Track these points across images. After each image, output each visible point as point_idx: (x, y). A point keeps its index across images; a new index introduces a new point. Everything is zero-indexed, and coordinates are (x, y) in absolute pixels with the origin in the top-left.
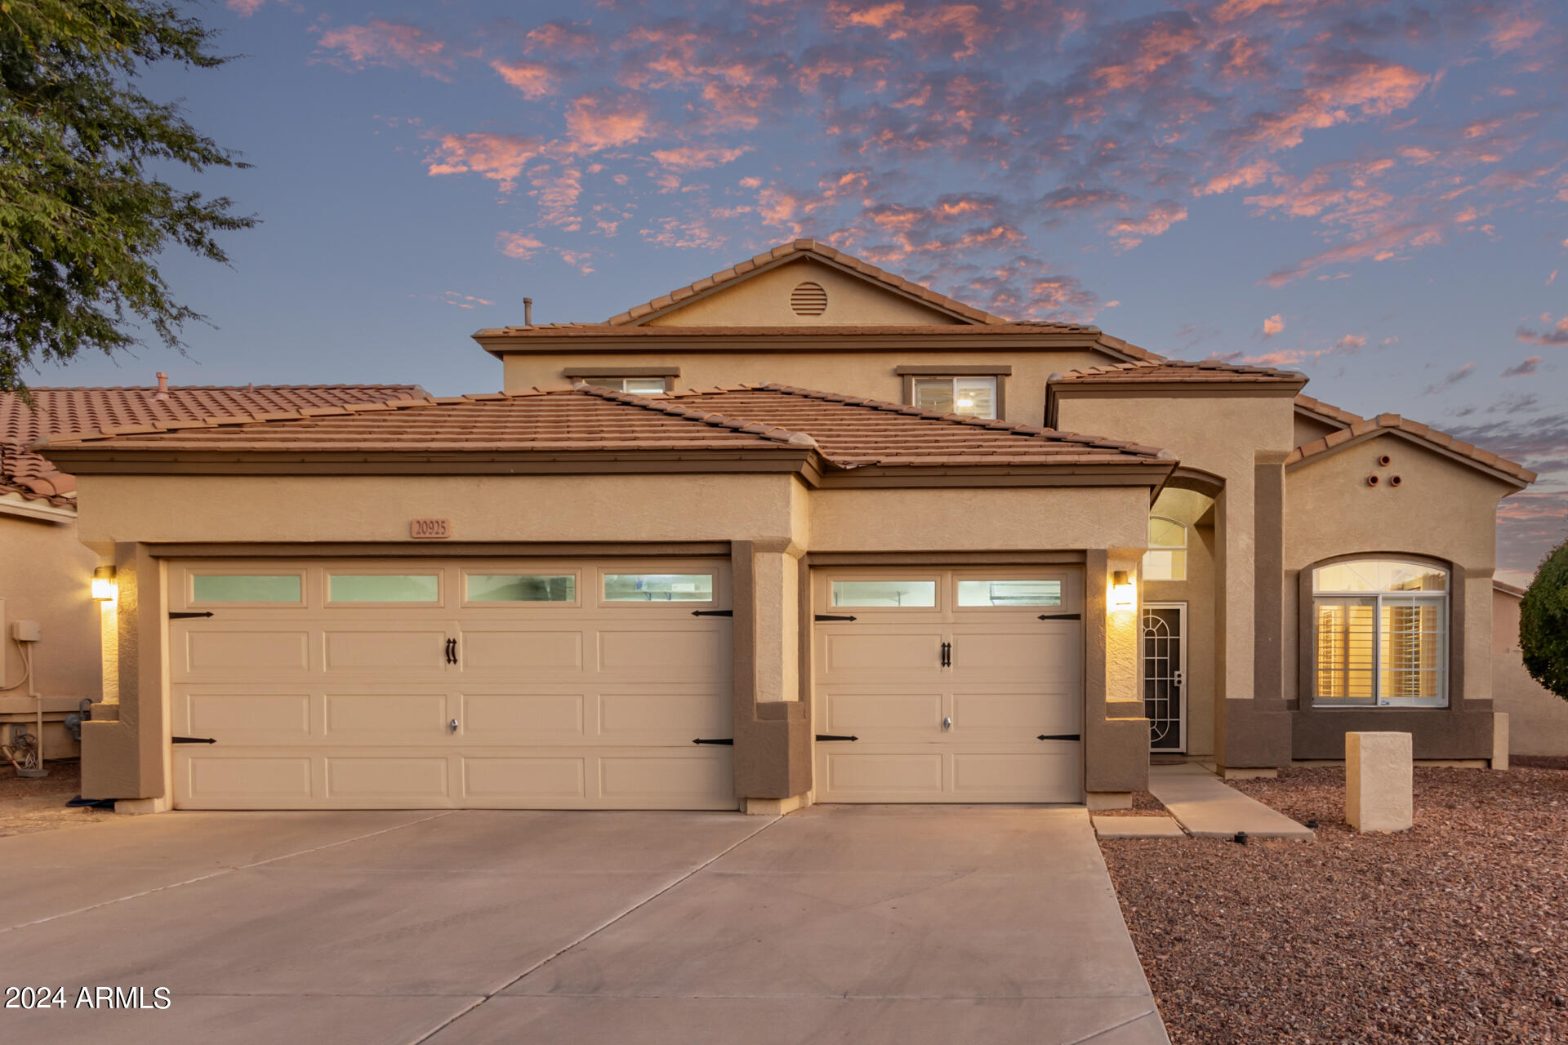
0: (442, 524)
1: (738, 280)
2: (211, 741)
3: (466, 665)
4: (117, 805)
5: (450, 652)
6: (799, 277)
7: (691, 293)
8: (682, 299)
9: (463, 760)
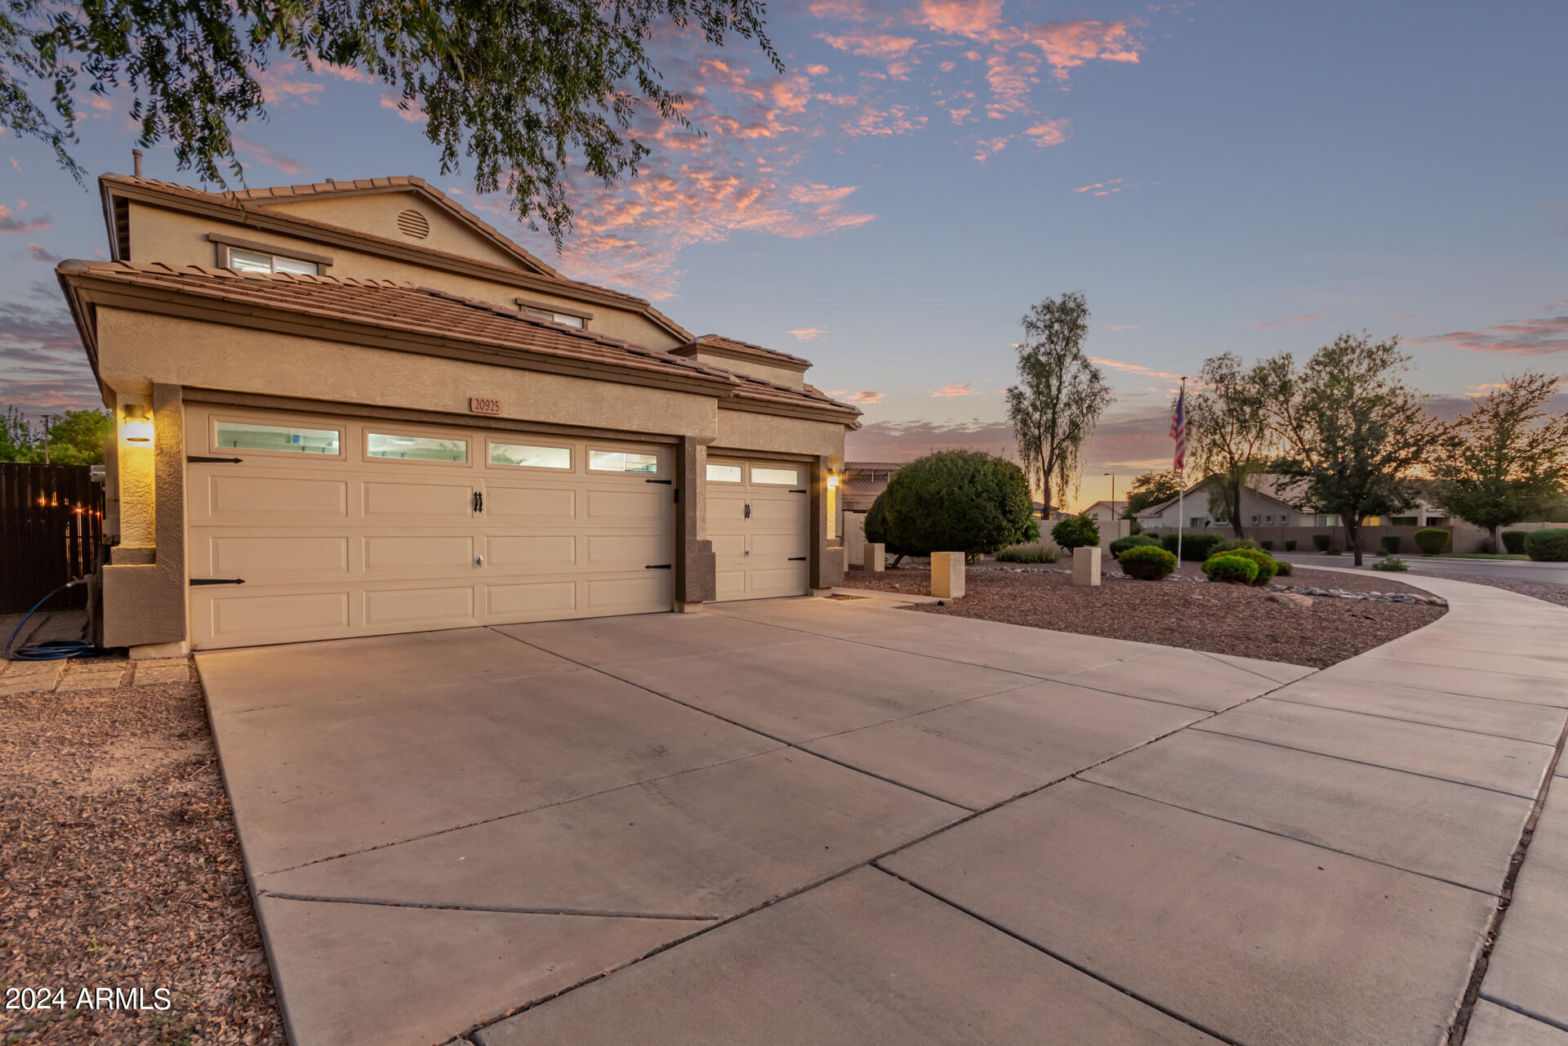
0: (496, 403)
1: (356, 193)
2: (239, 581)
3: (489, 512)
4: (133, 653)
5: (477, 503)
6: (407, 204)
7: (312, 192)
8: (303, 195)
9: (486, 588)
